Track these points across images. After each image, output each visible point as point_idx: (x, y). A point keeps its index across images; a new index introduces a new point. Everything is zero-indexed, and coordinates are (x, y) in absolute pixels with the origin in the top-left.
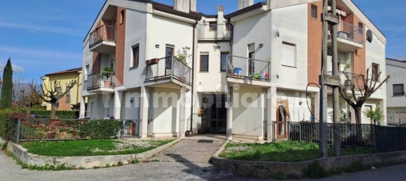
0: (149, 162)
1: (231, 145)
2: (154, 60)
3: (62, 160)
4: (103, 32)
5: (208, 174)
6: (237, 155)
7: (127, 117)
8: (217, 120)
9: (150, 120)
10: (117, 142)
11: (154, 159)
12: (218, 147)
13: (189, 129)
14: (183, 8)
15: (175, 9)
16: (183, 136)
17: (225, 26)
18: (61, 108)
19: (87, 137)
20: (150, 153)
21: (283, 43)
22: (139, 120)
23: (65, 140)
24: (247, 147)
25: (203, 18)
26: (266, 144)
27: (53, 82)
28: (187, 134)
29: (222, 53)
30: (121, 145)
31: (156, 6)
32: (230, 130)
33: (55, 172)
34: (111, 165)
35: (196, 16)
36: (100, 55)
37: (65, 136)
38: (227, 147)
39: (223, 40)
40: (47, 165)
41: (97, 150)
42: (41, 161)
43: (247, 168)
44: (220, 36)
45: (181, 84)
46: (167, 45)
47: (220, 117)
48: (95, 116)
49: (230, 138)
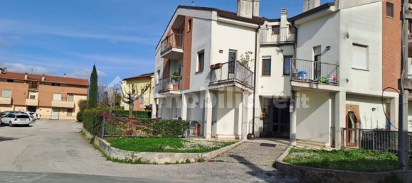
0: (213, 161)
1: (296, 151)
2: (218, 64)
3: (139, 155)
4: (173, 40)
5: (273, 178)
6: (303, 161)
7: (193, 119)
8: (279, 124)
9: (214, 122)
10: (185, 141)
11: (219, 159)
12: (282, 152)
13: (251, 132)
14: (246, 14)
15: (238, 15)
16: (245, 139)
17: (288, 29)
18: (135, 109)
19: (159, 136)
20: (214, 153)
21: (354, 44)
22: (204, 122)
23: (141, 137)
24: (312, 154)
25: (266, 23)
26: (334, 151)
27: (131, 85)
28: (249, 137)
29: (285, 57)
30: (189, 144)
31: (221, 14)
32: (294, 135)
33: (134, 165)
34: (180, 162)
35: (258, 21)
36: (169, 61)
37: (140, 133)
38: (291, 152)
39: (286, 44)
40: (126, 159)
41: (168, 147)
42: (121, 155)
43: (314, 175)
44: (283, 40)
45: (244, 88)
46: (230, 50)
47: (282, 122)
48: (165, 117)
49: (294, 143)
